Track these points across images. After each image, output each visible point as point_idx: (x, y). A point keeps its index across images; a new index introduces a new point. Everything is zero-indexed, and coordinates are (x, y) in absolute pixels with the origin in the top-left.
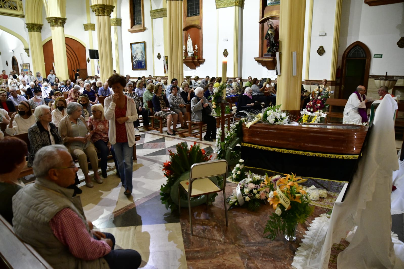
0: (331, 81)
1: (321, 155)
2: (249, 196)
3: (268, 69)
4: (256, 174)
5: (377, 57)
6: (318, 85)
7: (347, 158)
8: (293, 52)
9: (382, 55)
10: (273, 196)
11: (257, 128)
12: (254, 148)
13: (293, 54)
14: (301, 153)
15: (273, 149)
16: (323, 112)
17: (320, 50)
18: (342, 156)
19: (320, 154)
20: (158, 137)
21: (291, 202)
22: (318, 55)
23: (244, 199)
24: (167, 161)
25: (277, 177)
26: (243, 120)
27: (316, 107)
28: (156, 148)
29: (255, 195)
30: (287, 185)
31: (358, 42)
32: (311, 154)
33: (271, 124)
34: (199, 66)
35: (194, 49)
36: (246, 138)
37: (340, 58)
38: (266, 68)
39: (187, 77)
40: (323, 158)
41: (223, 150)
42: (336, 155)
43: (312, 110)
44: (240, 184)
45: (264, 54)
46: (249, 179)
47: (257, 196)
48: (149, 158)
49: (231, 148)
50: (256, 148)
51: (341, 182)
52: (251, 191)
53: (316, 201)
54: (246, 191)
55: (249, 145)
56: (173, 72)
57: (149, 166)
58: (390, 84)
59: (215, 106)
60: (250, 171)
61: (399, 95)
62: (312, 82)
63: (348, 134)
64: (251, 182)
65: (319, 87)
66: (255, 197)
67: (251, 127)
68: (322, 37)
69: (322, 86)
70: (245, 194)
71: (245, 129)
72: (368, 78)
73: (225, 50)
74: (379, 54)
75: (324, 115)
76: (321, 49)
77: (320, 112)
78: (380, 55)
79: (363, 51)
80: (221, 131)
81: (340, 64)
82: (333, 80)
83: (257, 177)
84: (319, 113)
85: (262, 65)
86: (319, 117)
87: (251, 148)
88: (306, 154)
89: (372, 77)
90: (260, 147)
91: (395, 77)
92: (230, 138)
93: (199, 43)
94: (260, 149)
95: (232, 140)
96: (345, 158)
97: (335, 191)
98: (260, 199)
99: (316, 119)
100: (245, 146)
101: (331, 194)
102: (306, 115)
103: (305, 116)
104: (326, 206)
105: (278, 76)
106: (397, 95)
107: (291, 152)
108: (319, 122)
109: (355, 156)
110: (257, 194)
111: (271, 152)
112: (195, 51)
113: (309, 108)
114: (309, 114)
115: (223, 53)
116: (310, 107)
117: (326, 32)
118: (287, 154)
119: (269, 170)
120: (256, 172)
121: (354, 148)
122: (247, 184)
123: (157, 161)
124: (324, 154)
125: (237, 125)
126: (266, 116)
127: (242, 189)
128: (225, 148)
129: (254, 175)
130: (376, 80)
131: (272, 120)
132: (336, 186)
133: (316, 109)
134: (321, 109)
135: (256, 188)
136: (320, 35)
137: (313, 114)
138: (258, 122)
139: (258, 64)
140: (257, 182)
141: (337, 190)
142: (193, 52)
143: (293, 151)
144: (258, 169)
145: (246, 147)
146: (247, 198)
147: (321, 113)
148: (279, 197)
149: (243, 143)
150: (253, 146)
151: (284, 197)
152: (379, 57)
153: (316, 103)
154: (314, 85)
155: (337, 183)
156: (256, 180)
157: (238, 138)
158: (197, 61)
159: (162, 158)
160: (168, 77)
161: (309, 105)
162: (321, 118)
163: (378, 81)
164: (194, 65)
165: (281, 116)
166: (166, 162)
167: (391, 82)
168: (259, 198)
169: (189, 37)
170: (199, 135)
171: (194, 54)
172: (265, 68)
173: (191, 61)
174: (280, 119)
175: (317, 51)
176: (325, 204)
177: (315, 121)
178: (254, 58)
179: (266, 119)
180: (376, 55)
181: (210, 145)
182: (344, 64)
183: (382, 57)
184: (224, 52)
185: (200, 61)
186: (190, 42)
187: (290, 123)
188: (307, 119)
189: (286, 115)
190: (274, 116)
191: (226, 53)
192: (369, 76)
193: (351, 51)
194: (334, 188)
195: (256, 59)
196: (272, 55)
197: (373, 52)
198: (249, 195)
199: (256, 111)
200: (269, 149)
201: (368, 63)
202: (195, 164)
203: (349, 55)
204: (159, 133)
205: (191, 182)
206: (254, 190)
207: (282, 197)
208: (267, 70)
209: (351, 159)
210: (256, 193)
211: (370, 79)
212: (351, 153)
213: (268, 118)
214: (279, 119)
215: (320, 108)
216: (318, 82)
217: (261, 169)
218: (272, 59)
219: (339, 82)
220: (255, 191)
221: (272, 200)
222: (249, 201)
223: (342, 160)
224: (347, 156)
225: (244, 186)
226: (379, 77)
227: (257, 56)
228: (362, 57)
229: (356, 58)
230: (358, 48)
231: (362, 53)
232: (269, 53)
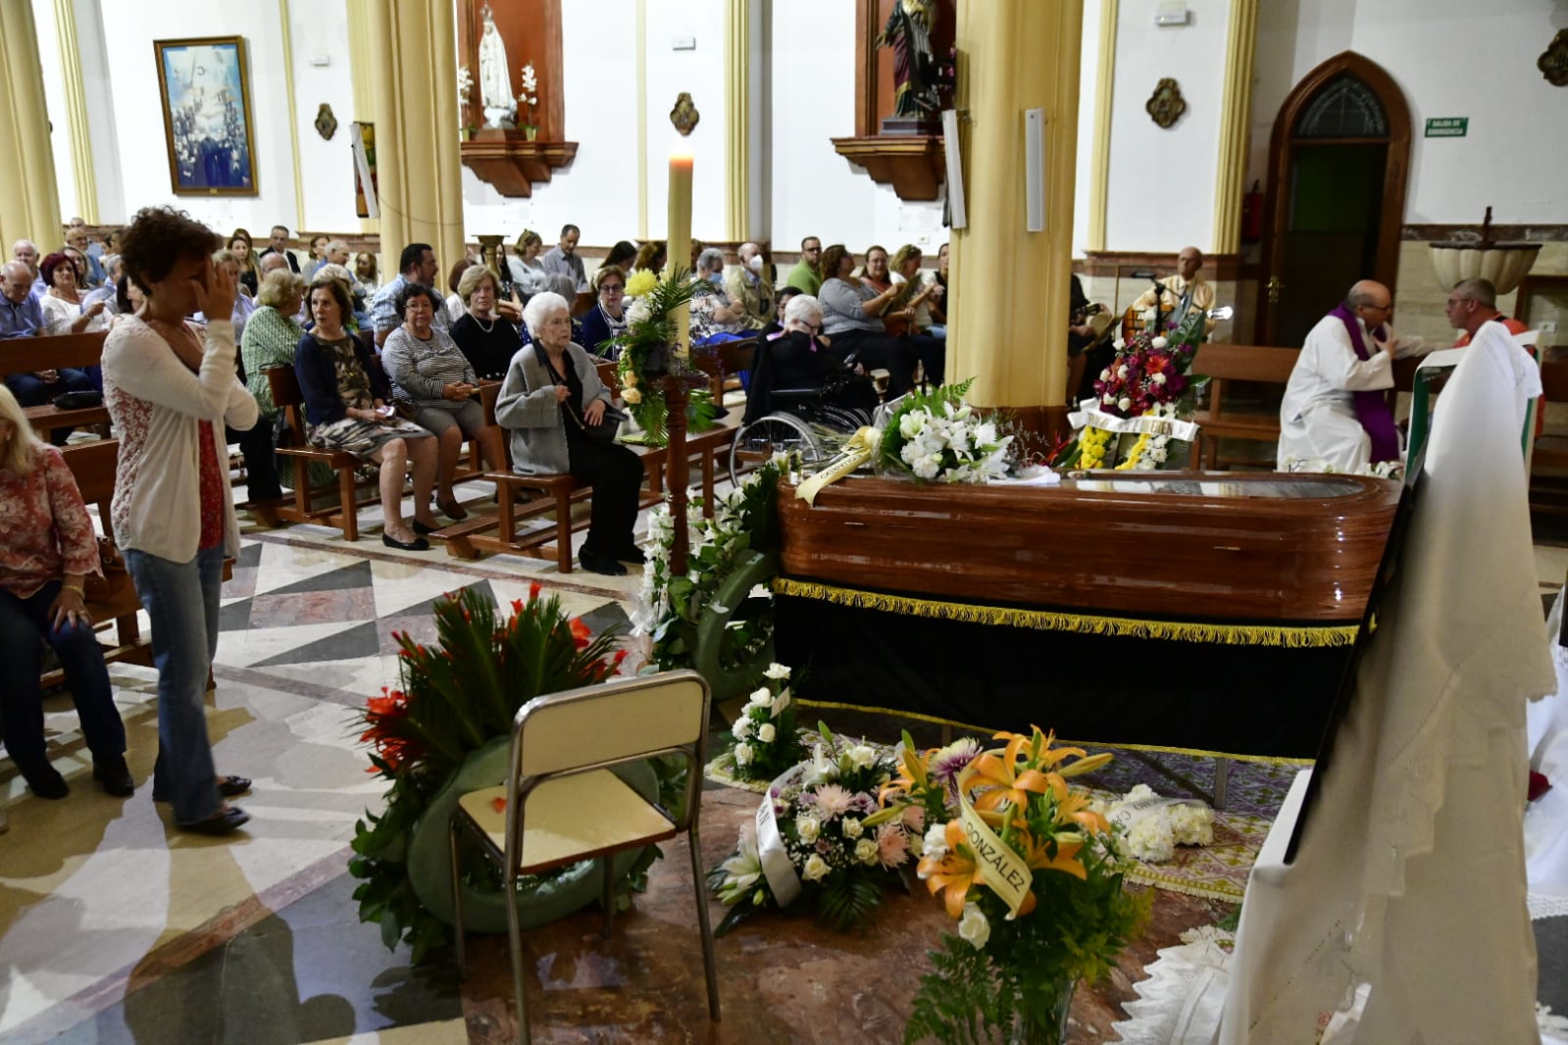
0: (1220, 259)
1: (1177, 629)
2: (821, 856)
3: (906, 195)
4: (855, 734)
5: (1441, 132)
6: (1153, 278)
7: (1303, 643)
8: (1028, 113)
9: (1463, 124)
10: (942, 849)
11: (854, 501)
12: (838, 606)
13: (1028, 121)
14: (1075, 621)
15: (935, 608)
16: (1183, 414)
17: (1161, 98)
18: (1278, 630)
19: (1168, 625)
20: (332, 563)
21: (1035, 873)
22: (1154, 126)
23: (799, 870)
24: (385, 690)
25: (961, 747)
26: (779, 463)
27: (1144, 387)
28: (324, 618)
29: (850, 844)
30: (1010, 788)
31: (1349, 57)
32: (1127, 626)
33: (924, 480)
34: (547, 181)
35: (517, 87)
36: (799, 557)
37: (1263, 139)
38: (894, 194)
39: (481, 238)
40: (1184, 645)
41: (680, 621)
42: (1249, 630)
43: (1124, 403)
44: (774, 795)
45: (881, 120)
46: (819, 766)
47: (865, 850)
48: (284, 676)
49: (725, 610)
50: (849, 603)
51: (1279, 760)
52: (832, 828)
53: (1158, 864)
54: (807, 825)
55: (816, 591)
56: (404, 212)
57: (287, 720)
58: (1506, 269)
59: (634, 390)
60: (820, 723)
61: (1551, 319)
62: (1123, 262)
63: (1307, 521)
64: (831, 780)
65: (1160, 290)
66: (856, 857)
67: (819, 498)
68: (1170, 32)
69: (1175, 282)
70: (803, 842)
71: (791, 509)
72: (1399, 238)
73: (684, 98)
74: (1452, 120)
75: (1185, 431)
76: (1165, 94)
77: (1162, 413)
78: (1457, 123)
79: (1372, 103)
80: (670, 522)
81: (1260, 170)
82: (1226, 252)
83: (861, 753)
84: (1158, 418)
85: (873, 179)
86: (1162, 440)
87: (823, 604)
88: (1099, 629)
89: (1415, 233)
90: (870, 600)
91: (1528, 233)
92: (719, 555)
93: (543, 54)
94: (873, 610)
95: (728, 566)
96: (1291, 643)
97: (1249, 809)
98: (879, 865)
99: (1148, 448)
100: (793, 597)
101: (1233, 825)
102: (1094, 430)
103: (1091, 435)
104: (1209, 888)
105: (955, 237)
106: (1541, 320)
107: (1028, 618)
108: (1159, 466)
109: (1342, 630)
110: (863, 841)
111: (925, 620)
112: (523, 97)
113: (1112, 395)
114: (1113, 423)
115: (673, 113)
116: (1117, 389)
117: (1190, 7)
118: (1006, 630)
119: (919, 716)
120: (857, 728)
121: (1338, 592)
122: (812, 790)
123: (331, 690)
124: (1188, 627)
125: (749, 490)
126: (895, 441)
127: (786, 821)
128: (694, 610)
129: (845, 741)
130: (1436, 250)
131: (926, 460)
132: (1256, 784)
133: (1143, 401)
134: (1167, 400)
135: (855, 809)
136: (1162, 20)
137: (1133, 425)
138: (857, 471)
139: (854, 172)
140: (860, 780)
141: (1259, 802)
142: (513, 103)
143: (1033, 614)
144: (862, 708)
145: (799, 599)
146: (813, 867)
147: (1170, 418)
148: (976, 852)
149: (783, 582)
150: (834, 593)
151: (999, 852)
152: (1452, 131)
153: (1145, 372)
154: (1134, 276)
155: (1259, 766)
156: (856, 770)
157: (759, 557)
158: (532, 152)
159: (355, 674)
160: (378, 236)
161: (1112, 379)
162: (1171, 444)
163: (1446, 251)
164: (518, 174)
165: (971, 441)
166: (382, 695)
167: (1510, 257)
168: (872, 863)
169: (488, 24)
170: (554, 544)
171: (517, 116)
172: (887, 195)
173: (503, 152)
174: (970, 456)
175: (1149, 104)
176: (1206, 875)
177: (1140, 461)
178: (834, 141)
179: (899, 457)
180: (1435, 124)
181: (613, 594)
182: (1282, 171)
183: (1464, 135)
184: (677, 105)
185: (550, 152)
186: (493, 49)
187: (1018, 473)
188: (1100, 449)
189: (998, 431)
190: (937, 437)
191: (687, 115)
192: (1402, 226)
193: (1315, 105)
194: (1247, 793)
195: (840, 144)
196: (920, 126)
197: (1424, 105)
198: (822, 847)
199: (846, 413)
200: (919, 606)
201: (1397, 164)
202: (537, 702)
203: (1304, 124)
204: (335, 539)
205: (521, 797)
206: (845, 820)
207: (987, 850)
208: (899, 200)
209: (1321, 644)
210: (859, 838)
211: (1406, 245)
212: (1318, 618)
213: (907, 452)
214: (964, 456)
215: (1163, 395)
216: (1154, 264)
217: (878, 710)
218: (923, 148)
219: (1254, 258)
220: (852, 826)
221: (942, 868)
222: (825, 877)
223: (1281, 652)
224: (1304, 630)
225: (794, 802)
226: (1449, 233)
227: (849, 131)
228: (1367, 136)
229: (1341, 137)
230: (1351, 90)
231: (1367, 113)
232: (907, 115)
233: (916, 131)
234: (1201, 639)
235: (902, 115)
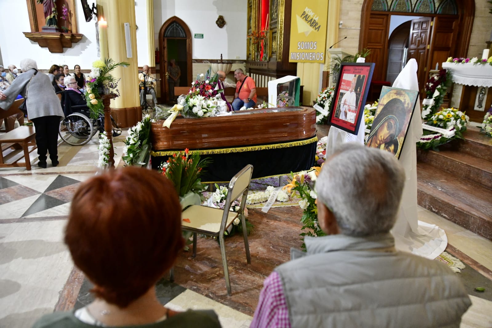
3: (52, 51)
5: (197, 37)
8: (125, 24)
9: (202, 35)
13: (125, 27)
19: (273, 145)
31: (175, 17)
33: (199, 117)
37: (157, 37)
38: (48, 51)
45: (40, 28)
67: (172, 126)
72: (192, 62)
74: (200, 34)
78: (201, 35)
79: (182, 29)
81: (158, 46)
82: (153, 66)
85: (40, 46)
89: (195, 61)
107: (237, 150)
139: (32, 43)
152: (200, 37)
163: (215, 64)
172: (46, 50)
178: (24, 33)
179: (192, 111)
180: (196, 35)
192: (192, 60)
193: (169, 28)
195: (26, 34)
197: (194, 31)
201: (189, 44)
203: (166, 34)
208: (50, 53)
211: (193, 64)
218: (59, 36)
219: (158, 68)
220: (238, 208)
226: (203, 61)
227: (29, 30)
228: (182, 37)
229: (175, 37)
230: (176, 26)
231: (181, 32)
232: (51, 26)
233: (55, 31)
234: (282, 147)
235: (49, 26)
